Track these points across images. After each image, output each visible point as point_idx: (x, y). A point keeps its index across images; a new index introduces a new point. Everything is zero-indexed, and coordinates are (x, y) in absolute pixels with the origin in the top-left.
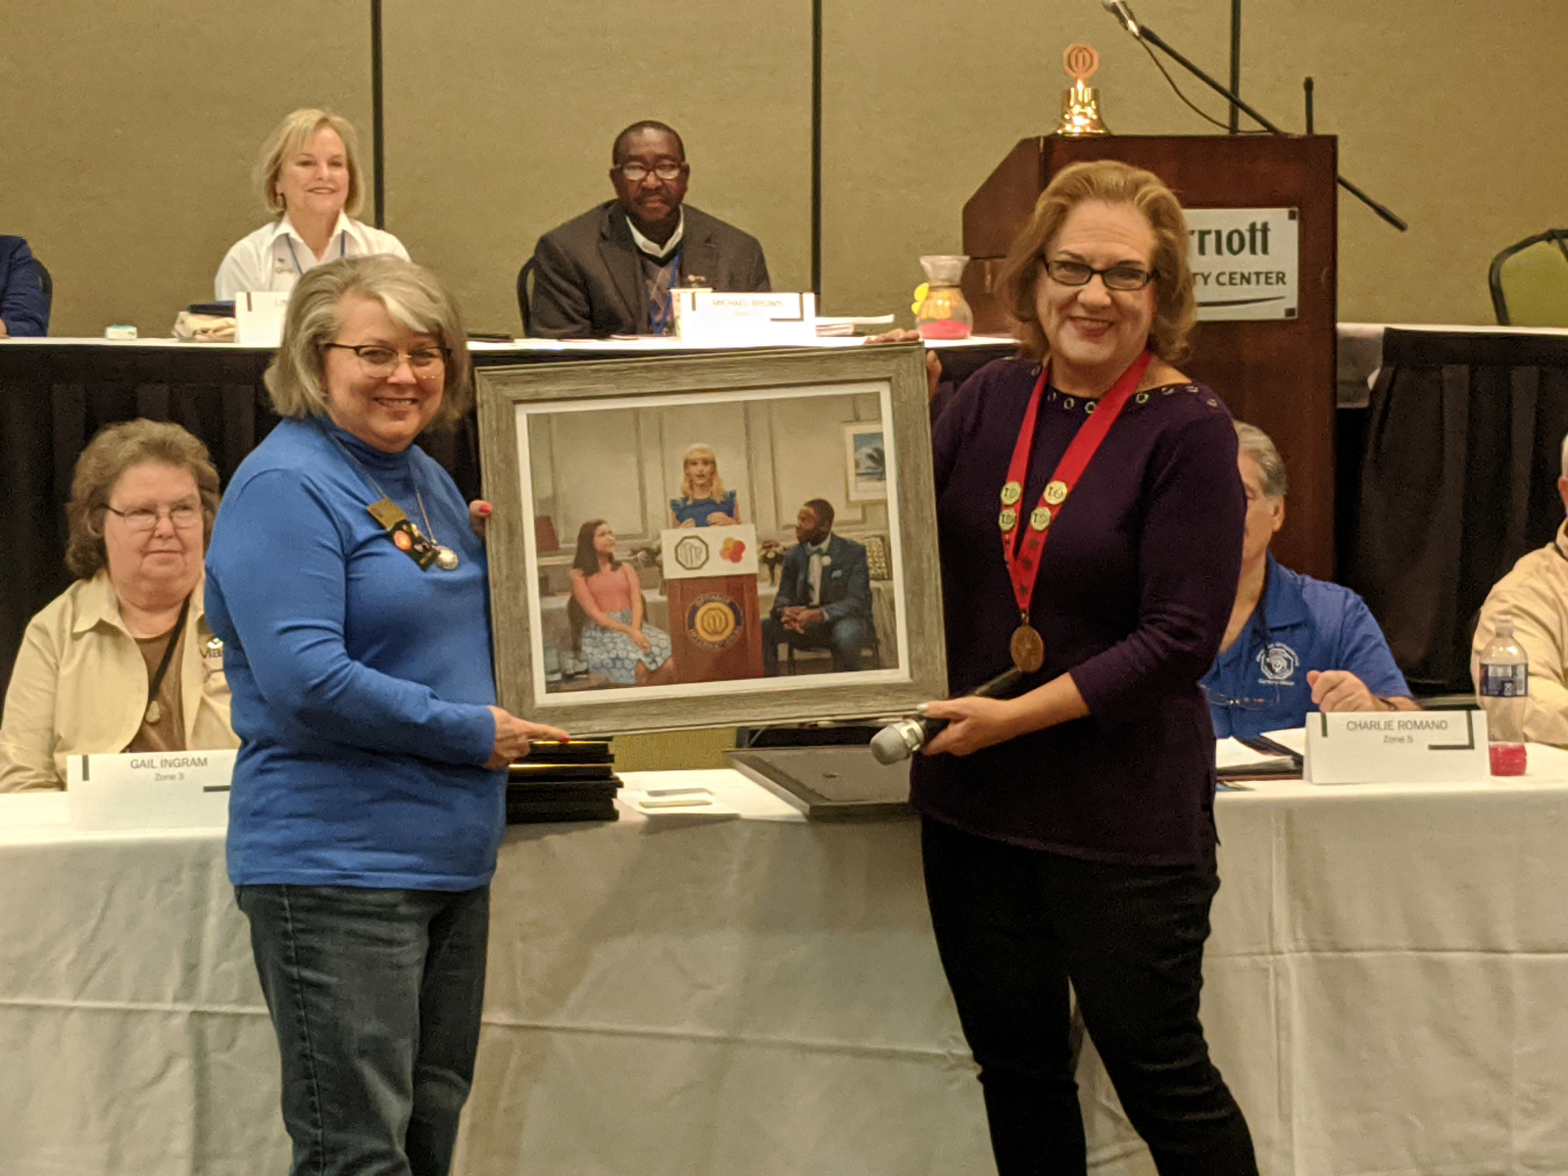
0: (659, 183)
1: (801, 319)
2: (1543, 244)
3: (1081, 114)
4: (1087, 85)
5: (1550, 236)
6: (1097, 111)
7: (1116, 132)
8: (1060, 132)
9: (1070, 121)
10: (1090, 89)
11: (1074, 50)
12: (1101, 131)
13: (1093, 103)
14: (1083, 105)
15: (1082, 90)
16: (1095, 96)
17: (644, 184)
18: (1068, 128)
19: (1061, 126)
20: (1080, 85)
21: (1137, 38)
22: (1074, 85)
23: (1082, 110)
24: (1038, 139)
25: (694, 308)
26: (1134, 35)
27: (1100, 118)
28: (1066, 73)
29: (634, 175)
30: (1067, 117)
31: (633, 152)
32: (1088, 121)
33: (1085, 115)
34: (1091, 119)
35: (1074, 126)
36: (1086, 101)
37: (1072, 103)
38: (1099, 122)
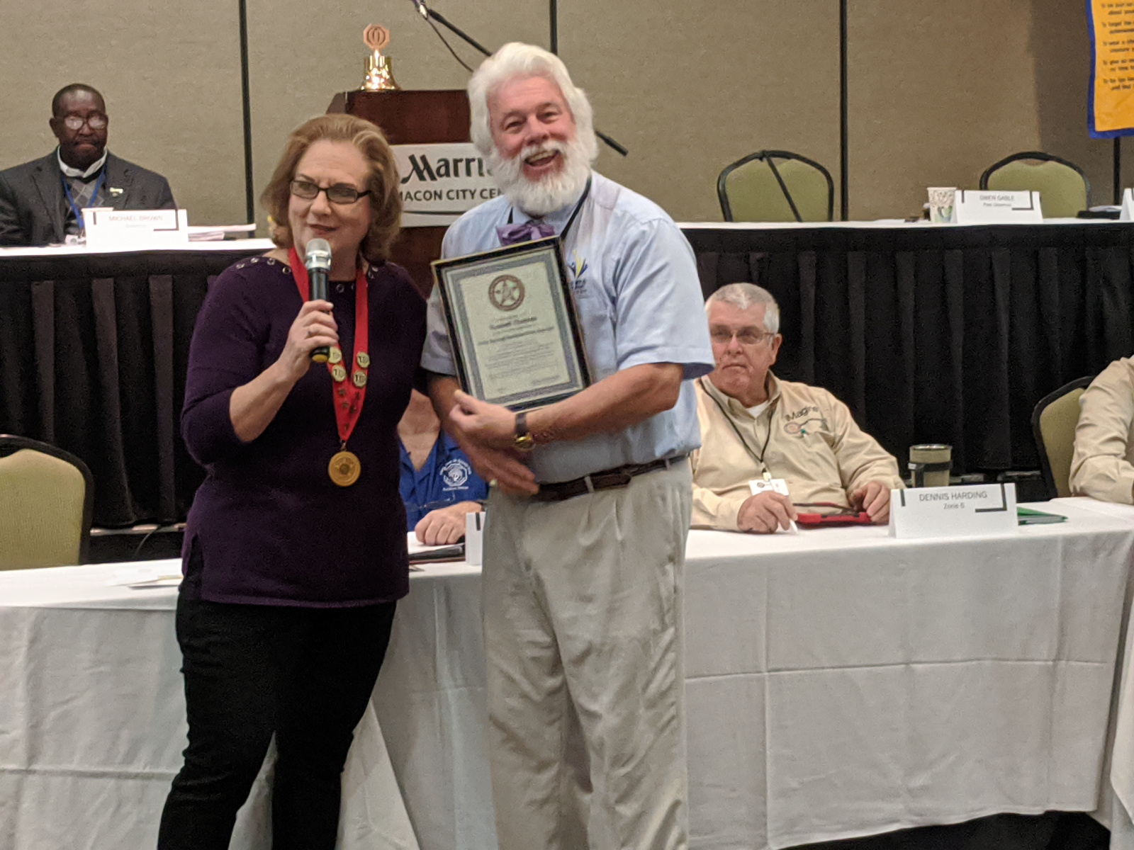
0: (92, 132)
1: (177, 229)
2: (756, 161)
3: (377, 75)
4: (381, 53)
5: (762, 156)
6: (389, 73)
7: (405, 87)
8: (363, 88)
9: (370, 80)
10: (384, 57)
11: (371, 29)
12: (393, 88)
13: (386, 66)
14: (379, 68)
15: (378, 58)
16: (388, 61)
17: (80, 132)
18: (369, 85)
19: (364, 84)
20: (377, 54)
21: (426, 19)
22: (372, 53)
23: (378, 73)
24: (344, 93)
25: (95, 223)
26: (424, 16)
27: (392, 77)
28: (367, 47)
29: (74, 124)
30: (368, 77)
31: (71, 108)
32: (383, 80)
33: (380, 76)
34: (385, 79)
35: (373, 83)
36: (381, 65)
37: (371, 67)
38: (391, 81)
